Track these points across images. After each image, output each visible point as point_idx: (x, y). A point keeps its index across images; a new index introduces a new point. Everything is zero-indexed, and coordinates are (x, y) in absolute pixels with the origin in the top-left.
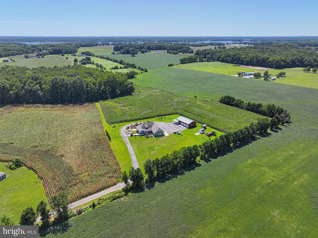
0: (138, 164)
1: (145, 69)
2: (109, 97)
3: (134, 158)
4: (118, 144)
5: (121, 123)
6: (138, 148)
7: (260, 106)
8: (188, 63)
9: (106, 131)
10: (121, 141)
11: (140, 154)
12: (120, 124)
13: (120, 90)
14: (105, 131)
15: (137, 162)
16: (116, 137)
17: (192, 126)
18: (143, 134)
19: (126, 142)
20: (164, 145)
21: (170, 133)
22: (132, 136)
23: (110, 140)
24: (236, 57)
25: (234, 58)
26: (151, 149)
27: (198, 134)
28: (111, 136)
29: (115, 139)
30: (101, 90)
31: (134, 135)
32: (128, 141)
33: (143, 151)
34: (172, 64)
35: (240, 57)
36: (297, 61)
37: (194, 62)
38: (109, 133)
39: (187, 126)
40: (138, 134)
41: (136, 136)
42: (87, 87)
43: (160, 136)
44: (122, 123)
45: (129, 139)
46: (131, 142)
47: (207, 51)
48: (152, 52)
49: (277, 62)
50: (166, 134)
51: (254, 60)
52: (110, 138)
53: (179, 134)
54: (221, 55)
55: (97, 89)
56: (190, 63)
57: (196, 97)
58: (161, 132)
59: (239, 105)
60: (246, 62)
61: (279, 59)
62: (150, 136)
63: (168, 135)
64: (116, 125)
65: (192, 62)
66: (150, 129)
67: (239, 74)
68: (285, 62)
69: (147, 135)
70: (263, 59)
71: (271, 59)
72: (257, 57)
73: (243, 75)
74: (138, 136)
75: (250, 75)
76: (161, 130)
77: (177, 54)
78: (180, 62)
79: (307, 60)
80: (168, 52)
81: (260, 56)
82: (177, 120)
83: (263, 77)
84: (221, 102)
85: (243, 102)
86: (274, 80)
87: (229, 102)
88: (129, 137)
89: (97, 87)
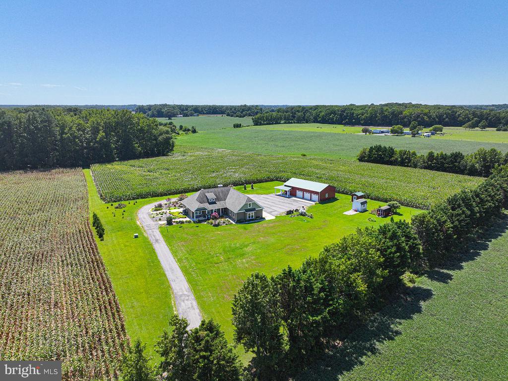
0: (195, 303)
1: (193, 127)
2: (117, 159)
3: (179, 283)
4: (125, 246)
5: (141, 200)
6: (190, 252)
7: (457, 156)
8: (265, 124)
9: (95, 216)
10: (136, 237)
11: (199, 269)
12: (137, 200)
13: (141, 145)
14: (91, 215)
15: (192, 297)
16: (121, 229)
17: (327, 197)
18: (202, 216)
19: (152, 240)
20: (272, 240)
21: (276, 213)
22: (170, 222)
23: (101, 236)
24: (347, 113)
25: (343, 115)
26: (233, 253)
27: (351, 212)
28: (105, 227)
29: (119, 233)
30: (96, 142)
31: (177, 223)
32: (159, 237)
33: (208, 259)
34: (239, 123)
35: (353, 113)
36: (447, 117)
37: (275, 124)
38: (103, 221)
39: (315, 197)
40: (188, 219)
41: (182, 222)
42: (62, 133)
44: (142, 198)
45: (162, 232)
46: (169, 239)
47: (294, 109)
48: (201, 116)
49: (418, 116)
50: (267, 216)
51: (376, 117)
52: (103, 230)
53: (303, 214)
54: (320, 112)
55: (86, 139)
56: (270, 124)
57: (305, 155)
58: (253, 209)
59: (406, 160)
60: (364, 119)
61: (420, 112)
62: (224, 223)
63: (274, 218)
64: (126, 203)
65: (272, 124)
66: (220, 204)
67: (365, 131)
68: (429, 117)
69: (215, 218)
70: (393, 113)
71: (406, 112)
72: (382, 112)
73: (370, 132)
74: (188, 222)
75: (382, 132)
76: (255, 204)
77: (244, 116)
78: (253, 124)
79: (461, 115)
80: (228, 115)
81: (387, 109)
82: (285, 186)
83: (408, 134)
84: (362, 161)
85: (414, 154)
86: (429, 136)
87: (383, 158)
88: (161, 227)
89: (87, 136)
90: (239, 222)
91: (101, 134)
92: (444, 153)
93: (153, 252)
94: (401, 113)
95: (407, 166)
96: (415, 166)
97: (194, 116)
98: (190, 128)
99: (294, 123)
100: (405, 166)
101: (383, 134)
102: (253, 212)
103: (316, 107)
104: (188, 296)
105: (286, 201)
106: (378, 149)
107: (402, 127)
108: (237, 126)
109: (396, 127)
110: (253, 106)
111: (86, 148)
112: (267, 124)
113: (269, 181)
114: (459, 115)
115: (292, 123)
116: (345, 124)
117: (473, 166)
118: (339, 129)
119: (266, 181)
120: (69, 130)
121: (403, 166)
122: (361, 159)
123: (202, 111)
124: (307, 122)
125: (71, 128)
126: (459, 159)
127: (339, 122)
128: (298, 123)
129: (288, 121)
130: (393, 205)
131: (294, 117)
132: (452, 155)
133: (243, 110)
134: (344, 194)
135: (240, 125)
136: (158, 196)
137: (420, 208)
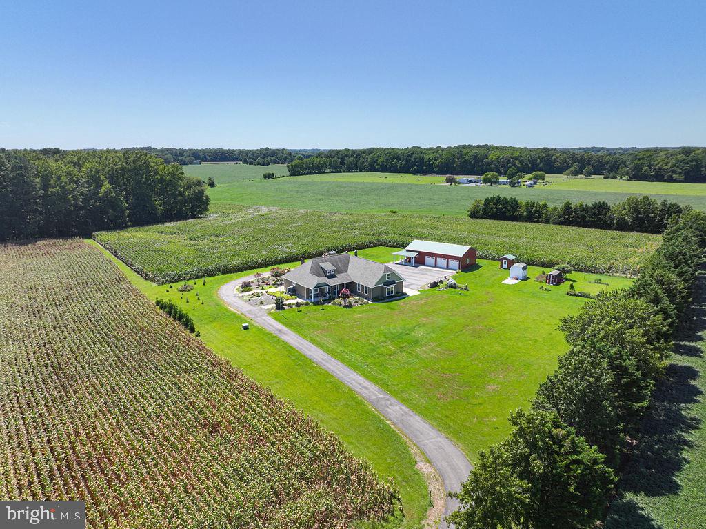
0: (405, 408)
1: (210, 179)
2: (130, 223)
4: (240, 341)
6: (341, 343)
7: (601, 208)
8: (305, 174)
10: (247, 328)
11: (373, 364)
12: (205, 279)
16: (212, 318)
17: (469, 264)
18: (323, 296)
23: (193, 330)
25: (410, 160)
27: (509, 281)
29: (215, 324)
30: (100, 199)
31: (290, 306)
32: (280, 326)
34: (268, 173)
35: (423, 158)
36: (541, 162)
37: (318, 173)
39: (454, 264)
40: (301, 300)
41: (297, 305)
43: (393, 296)
45: (278, 320)
48: (204, 164)
49: (508, 161)
50: (409, 291)
53: (452, 287)
54: (378, 157)
55: (82, 194)
56: (311, 174)
57: (395, 212)
58: (392, 282)
59: (535, 215)
60: (438, 166)
61: (509, 155)
62: (356, 302)
63: (419, 293)
64: (191, 283)
65: (315, 173)
66: (342, 277)
67: (449, 181)
68: (521, 162)
69: (346, 296)
70: (475, 157)
71: (492, 156)
72: (461, 155)
73: (456, 183)
74: (306, 304)
75: (470, 182)
76: (394, 274)
77: (268, 164)
78: (288, 173)
79: (558, 160)
80: (245, 162)
81: (467, 153)
82: (408, 251)
83: (504, 183)
84: (476, 218)
85: (545, 205)
86: (530, 186)
87: (505, 213)
88: (269, 312)
89: (84, 190)
90: (377, 299)
91: (106, 186)
92: (584, 204)
93: (286, 346)
94: (486, 157)
95: (538, 222)
96: (547, 222)
97: (195, 164)
98: (206, 181)
99: (344, 172)
100: (535, 222)
101: (474, 185)
102: (393, 286)
103: (371, 151)
104: (388, 400)
105: (415, 271)
106: (497, 201)
107: (497, 174)
108: (269, 176)
109: (489, 175)
110: (277, 150)
111: (81, 208)
112: (307, 174)
113: (371, 247)
114: (555, 160)
115: (340, 172)
116: (415, 172)
117: (623, 219)
118: (410, 179)
119: (369, 247)
120: (56, 181)
121: (532, 222)
122: (474, 215)
123: (205, 157)
124: (361, 171)
125: (59, 178)
126: (604, 211)
127: (405, 170)
128: (349, 172)
129: (335, 169)
130: (563, 269)
131: (343, 163)
132: (595, 205)
133: (265, 156)
134: (483, 258)
135: (273, 175)
136: (230, 272)
137: (591, 271)
